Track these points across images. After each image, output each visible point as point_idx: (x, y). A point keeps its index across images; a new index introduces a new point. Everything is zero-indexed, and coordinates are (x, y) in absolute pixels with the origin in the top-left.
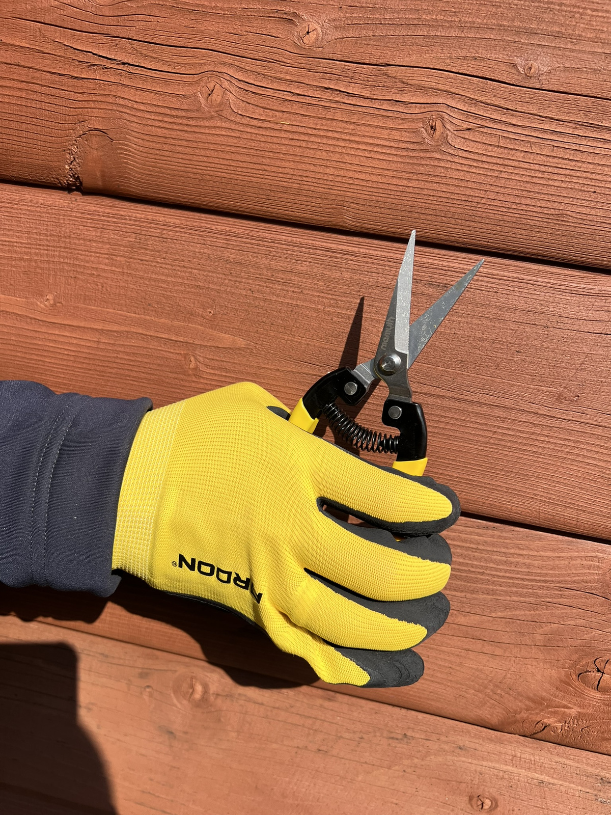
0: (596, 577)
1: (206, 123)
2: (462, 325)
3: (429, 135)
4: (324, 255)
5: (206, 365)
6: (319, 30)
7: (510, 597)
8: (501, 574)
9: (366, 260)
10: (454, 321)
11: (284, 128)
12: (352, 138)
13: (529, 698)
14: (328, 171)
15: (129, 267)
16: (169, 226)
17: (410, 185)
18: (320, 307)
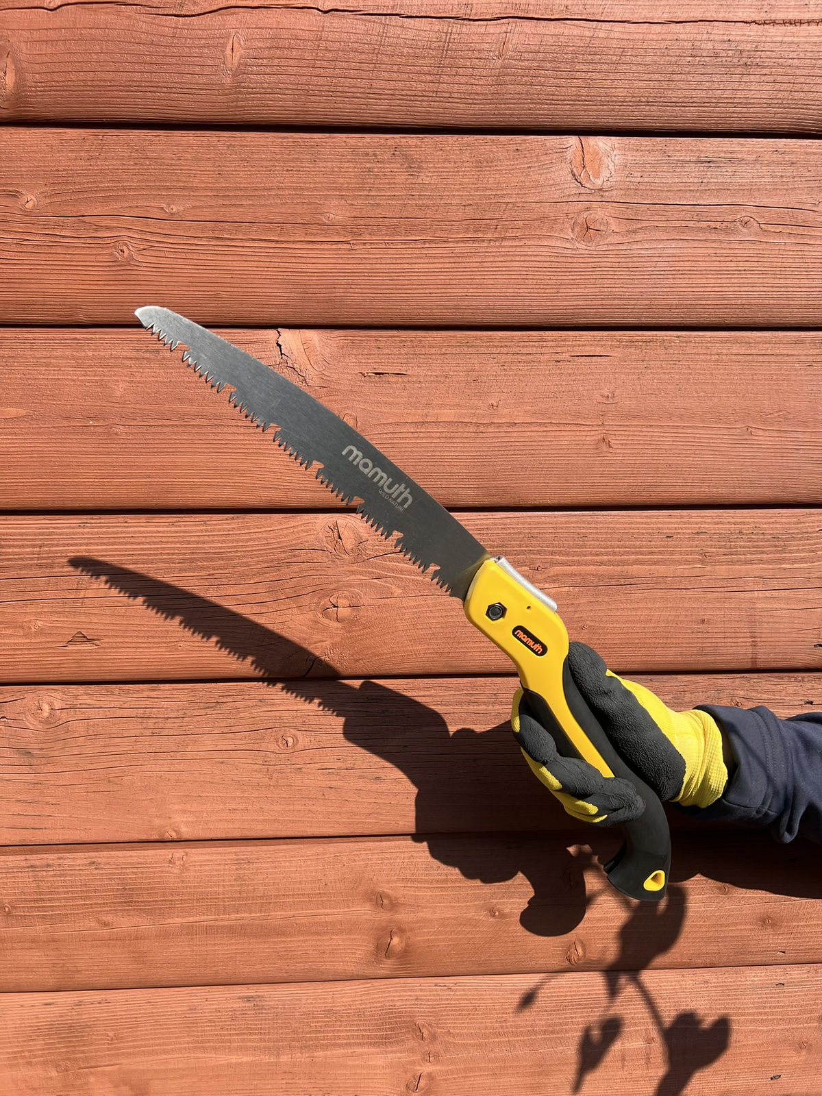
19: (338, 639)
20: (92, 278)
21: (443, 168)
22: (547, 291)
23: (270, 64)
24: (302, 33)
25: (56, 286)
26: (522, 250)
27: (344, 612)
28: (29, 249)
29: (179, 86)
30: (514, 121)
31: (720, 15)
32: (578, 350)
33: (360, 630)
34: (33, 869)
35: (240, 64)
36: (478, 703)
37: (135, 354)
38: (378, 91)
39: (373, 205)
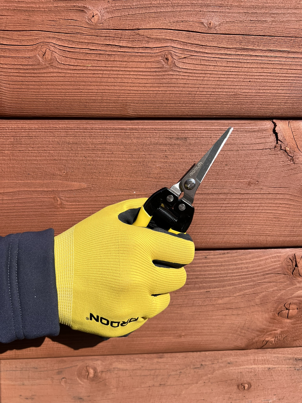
0: (279, 266)
1: (45, 71)
2: (197, 156)
3: (165, 63)
4: (120, 132)
5: (67, 201)
6: (99, 14)
7: (241, 284)
8: (235, 275)
9: (143, 131)
10: (193, 155)
11: (89, 68)
12: (126, 69)
13: (258, 331)
14: (116, 88)
16: (32, 129)
17: (160, 89)
18: (124, 159)
19: (286, 329)
20: (141, 81)
27: (293, 312)
28: (93, 57)
37: (168, 141)
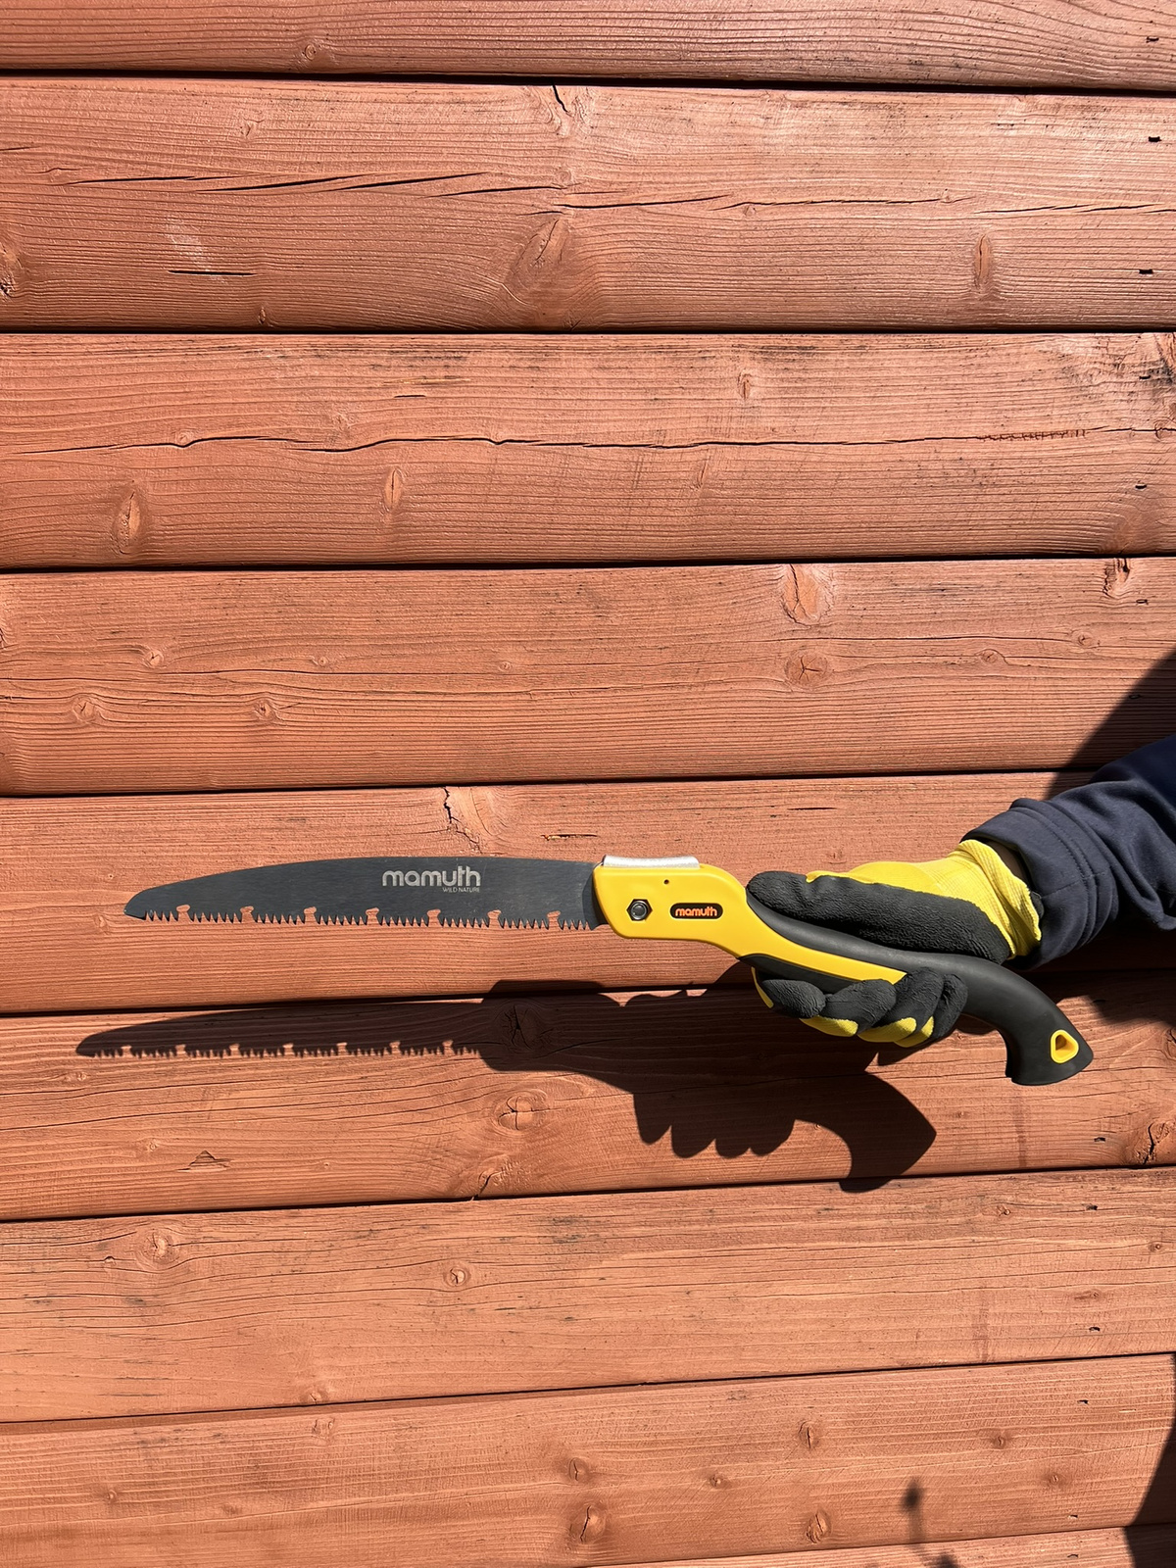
3: (261, 714)
4: (202, 812)
6: (161, 655)
11: (149, 725)
14: (190, 751)
15: (32, 853)
16: (64, 812)
17: (257, 751)
19: (518, 1151)
20: (226, 740)
21: (635, 607)
22: (758, 739)
23: (436, 500)
24: (472, 467)
25: (183, 750)
26: (728, 695)
27: (525, 1117)
28: (154, 710)
29: (330, 526)
30: (716, 552)
31: (951, 431)
32: (796, 803)
33: (544, 1139)
34: (144, 1445)
35: (401, 501)
36: (690, 1223)
37: (277, 824)
38: (560, 526)
39: (556, 651)
